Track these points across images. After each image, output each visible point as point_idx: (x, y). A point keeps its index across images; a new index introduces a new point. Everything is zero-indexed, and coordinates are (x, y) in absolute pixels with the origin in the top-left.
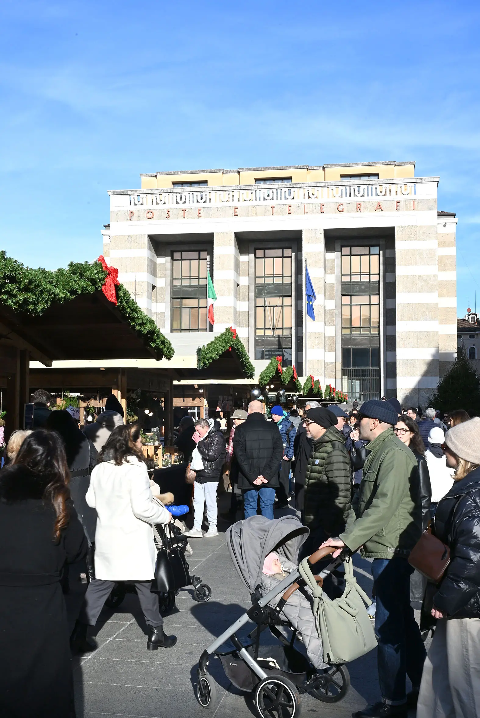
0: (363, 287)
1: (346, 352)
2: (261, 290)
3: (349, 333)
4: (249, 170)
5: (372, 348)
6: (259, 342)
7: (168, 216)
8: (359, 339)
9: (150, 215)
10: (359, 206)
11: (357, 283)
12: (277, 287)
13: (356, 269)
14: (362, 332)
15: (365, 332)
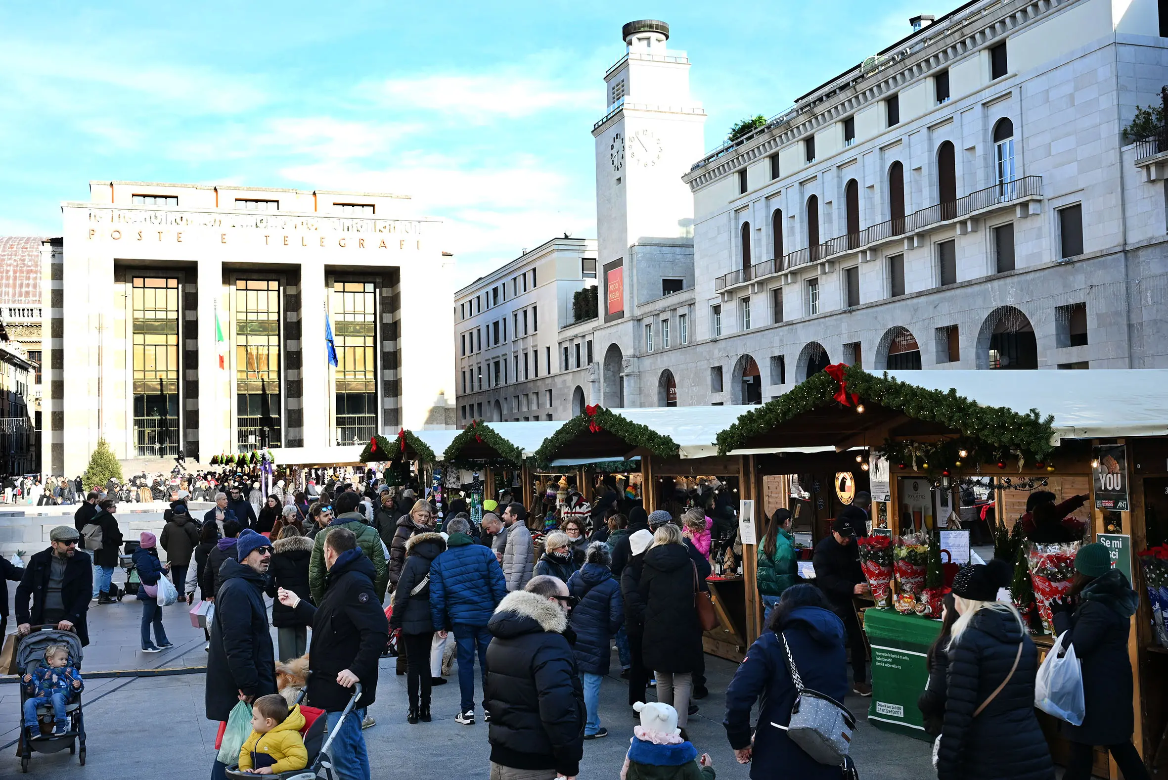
0: (358, 328)
1: (340, 398)
2: (244, 326)
3: (343, 379)
4: (229, 188)
5: (368, 393)
6: (242, 387)
7: (139, 238)
8: (354, 385)
9: (116, 235)
10: (362, 241)
11: (351, 323)
12: (262, 323)
13: (349, 308)
14: (357, 377)
15: (360, 376)
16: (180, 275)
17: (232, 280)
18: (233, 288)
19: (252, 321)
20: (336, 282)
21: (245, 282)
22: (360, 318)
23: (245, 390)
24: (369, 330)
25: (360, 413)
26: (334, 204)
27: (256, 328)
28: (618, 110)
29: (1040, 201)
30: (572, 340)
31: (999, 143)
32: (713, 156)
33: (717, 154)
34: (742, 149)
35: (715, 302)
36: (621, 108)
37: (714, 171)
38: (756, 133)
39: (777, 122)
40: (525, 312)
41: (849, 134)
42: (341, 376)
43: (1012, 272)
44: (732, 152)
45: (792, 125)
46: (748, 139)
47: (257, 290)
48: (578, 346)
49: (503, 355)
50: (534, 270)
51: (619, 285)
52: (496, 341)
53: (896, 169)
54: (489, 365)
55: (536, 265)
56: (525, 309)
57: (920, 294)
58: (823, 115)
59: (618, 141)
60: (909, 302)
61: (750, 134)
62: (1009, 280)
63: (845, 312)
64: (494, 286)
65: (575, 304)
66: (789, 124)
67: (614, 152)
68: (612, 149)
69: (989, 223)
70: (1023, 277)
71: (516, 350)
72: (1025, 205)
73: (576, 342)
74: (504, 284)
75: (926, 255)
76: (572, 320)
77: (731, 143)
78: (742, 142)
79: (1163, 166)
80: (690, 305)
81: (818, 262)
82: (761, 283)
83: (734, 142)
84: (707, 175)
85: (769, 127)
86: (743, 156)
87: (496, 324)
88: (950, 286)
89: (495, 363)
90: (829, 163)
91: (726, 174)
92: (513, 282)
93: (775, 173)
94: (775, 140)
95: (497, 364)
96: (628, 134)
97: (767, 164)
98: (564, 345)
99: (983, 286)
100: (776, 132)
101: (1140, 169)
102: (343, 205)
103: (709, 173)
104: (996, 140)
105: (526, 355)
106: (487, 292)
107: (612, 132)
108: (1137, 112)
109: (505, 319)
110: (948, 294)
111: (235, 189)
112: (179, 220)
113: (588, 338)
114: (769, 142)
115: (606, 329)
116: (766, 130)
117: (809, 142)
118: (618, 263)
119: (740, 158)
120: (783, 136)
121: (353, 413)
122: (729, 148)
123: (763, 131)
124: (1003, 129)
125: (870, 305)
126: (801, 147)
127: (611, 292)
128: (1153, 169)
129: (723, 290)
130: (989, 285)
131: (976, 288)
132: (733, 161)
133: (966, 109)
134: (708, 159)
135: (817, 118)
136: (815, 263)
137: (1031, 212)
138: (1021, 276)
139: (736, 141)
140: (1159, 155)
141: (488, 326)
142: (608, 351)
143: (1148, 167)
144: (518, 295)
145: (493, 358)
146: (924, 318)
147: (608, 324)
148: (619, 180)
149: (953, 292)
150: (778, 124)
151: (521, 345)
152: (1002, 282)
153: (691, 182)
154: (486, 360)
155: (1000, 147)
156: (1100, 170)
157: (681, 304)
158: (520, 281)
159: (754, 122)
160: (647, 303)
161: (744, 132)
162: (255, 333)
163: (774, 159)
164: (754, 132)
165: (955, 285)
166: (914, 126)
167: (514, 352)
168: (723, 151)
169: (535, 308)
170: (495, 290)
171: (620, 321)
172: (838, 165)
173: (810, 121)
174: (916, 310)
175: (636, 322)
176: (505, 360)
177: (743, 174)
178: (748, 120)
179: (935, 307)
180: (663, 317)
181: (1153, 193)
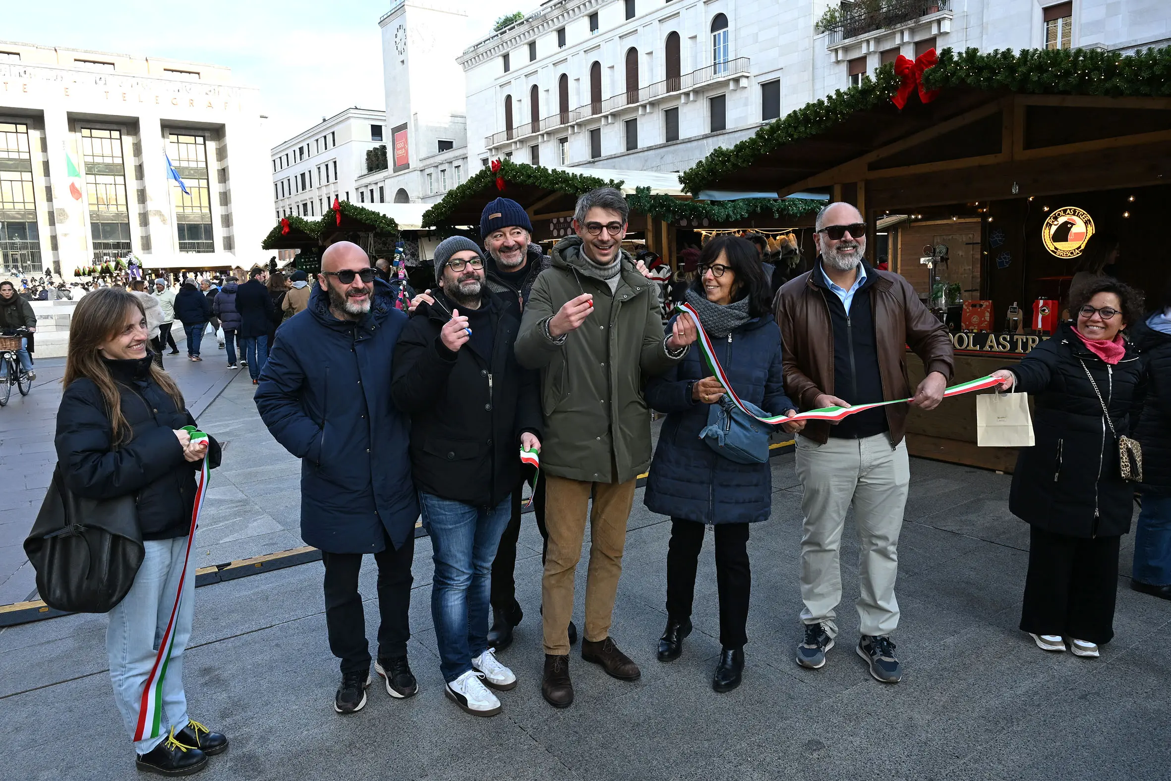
0: (192, 172)
1: (181, 228)
2: (92, 167)
3: (182, 211)
4: (68, 49)
5: (204, 224)
6: (94, 217)
8: (192, 217)
10: (191, 102)
11: (187, 168)
12: (107, 166)
13: (184, 156)
14: (194, 211)
15: (197, 210)
16: (29, 122)
17: (78, 126)
18: (78, 135)
19: (99, 164)
20: (170, 134)
21: (89, 130)
22: (193, 165)
23: (97, 220)
24: (202, 174)
25: (198, 239)
26: (165, 70)
27: (103, 169)
28: (401, 5)
29: (748, 77)
30: (367, 186)
31: (716, 33)
32: (481, 43)
33: (484, 42)
34: (506, 37)
35: (484, 156)
36: (403, 4)
37: (482, 54)
38: (517, 25)
39: (535, 16)
40: (327, 166)
41: (594, 26)
42: (181, 210)
43: (724, 131)
44: (497, 41)
45: (547, 17)
46: (510, 30)
47: (101, 138)
48: (372, 191)
49: (310, 199)
50: (333, 133)
51: (404, 144)
52: (304, 188)
53: (632, 53)
54: (298, 206)
55: (335, 129)
56: (326, 163)
57: (650, 149)
58: (573, 10)
59: (401, 31)
60: (640, 154)
61: (512, 25)
62: (721, 137)
63: (590, 162)
64: (300, 146)
65: (367, 159)
66: (545, 17)
67: (398, 40)
68: (396, 37)
69: (706, 95)
70: (731, 135)
71: (320, 194)
72: (737, 80)
73: (370, 188)
74: (308, 145)
75: (655, 119)
76: (365, 171)
77: (496, 33)
78: (505, 32)
79: (846, 51)
80: (463, 159)
81: (569, 124)
82: (522, 141)
83: (499, 32)
84: (476, 58)
85: (527, 21)
86: (506, 43)
87: (303, 175)
88: (674, 142)
89: (303, 204)
90: (577, 48)
91: (492, 57)
92: (316, 142)
93: (533, 57)
94: (533, 30)
95: (305, 205)
96: (409, 26)
97: (526, 50)
98: (360, 190)
99: (700, 142)
100: (534, 23)
101: (830, 52)
102: (173, 71)
103: (478, 56)
104: (713, 30)
105: (329, 198)
106: (294, 151)
107: (395, 24)
108: (828, 9)
109: (310, 171)
110: (672, 148)
111: (73, 50)
112: (22, 74)
113: (380, 185)
114: (528, 32)
115: (395, 178)
116: (525, 22)
117: (561, 32)
118: (404, 127)
119: (504, 44)
120: (540, 27)
121: (192, 239)
122: (494, 36)
123: (523, 23)
124: (720, 22)
125: (610, 157)
126: (555, 36)
127: (398, 149)
128: (840, 53)
129: (491, 147)
130: (705, 141)
131: (694, 144)
132: (498, 46)
133: (690, 6)
134: (477, 46)
135: (568, 13)
136: (566, 125)
137: (741, 85)
138: (730, 134)
139: (501, 31)
140: (847, 41)
141: (296, 177)
142: (397, 194)
143: (836, 51)
144: (320, 153)
145: (301, 201)
146: (653, 166)
147: (397, 174)
148: (403, 62)
149: (676, 147)
150: (535, 17)
151: (324, 191)
152: (715, 139)
153: (464, 63)
154: (296, 203)
155: (715, 36)
156: (797, 53)
157: (457, 158)
158: (322, 142)
159: (515, 16)
160: (428, 158)
161: (507, 23)
162: (102, 173)
163: (532, 45)
164: (515, 24)
165: (678, 142)
166: (648, 19)
167: (319, 196)
168: (489, 39)
169: (335, 162)
170: (301, 149)
171: (407, 171)
172: (585, 50)
173: (563, 15)
174: (646, 161)
175: (419, 172)
176: (312, 202)
177: (506, 57)
178: (510, 15)
179: (662, 158)
180: (441, 168)
181: (837, 71)
